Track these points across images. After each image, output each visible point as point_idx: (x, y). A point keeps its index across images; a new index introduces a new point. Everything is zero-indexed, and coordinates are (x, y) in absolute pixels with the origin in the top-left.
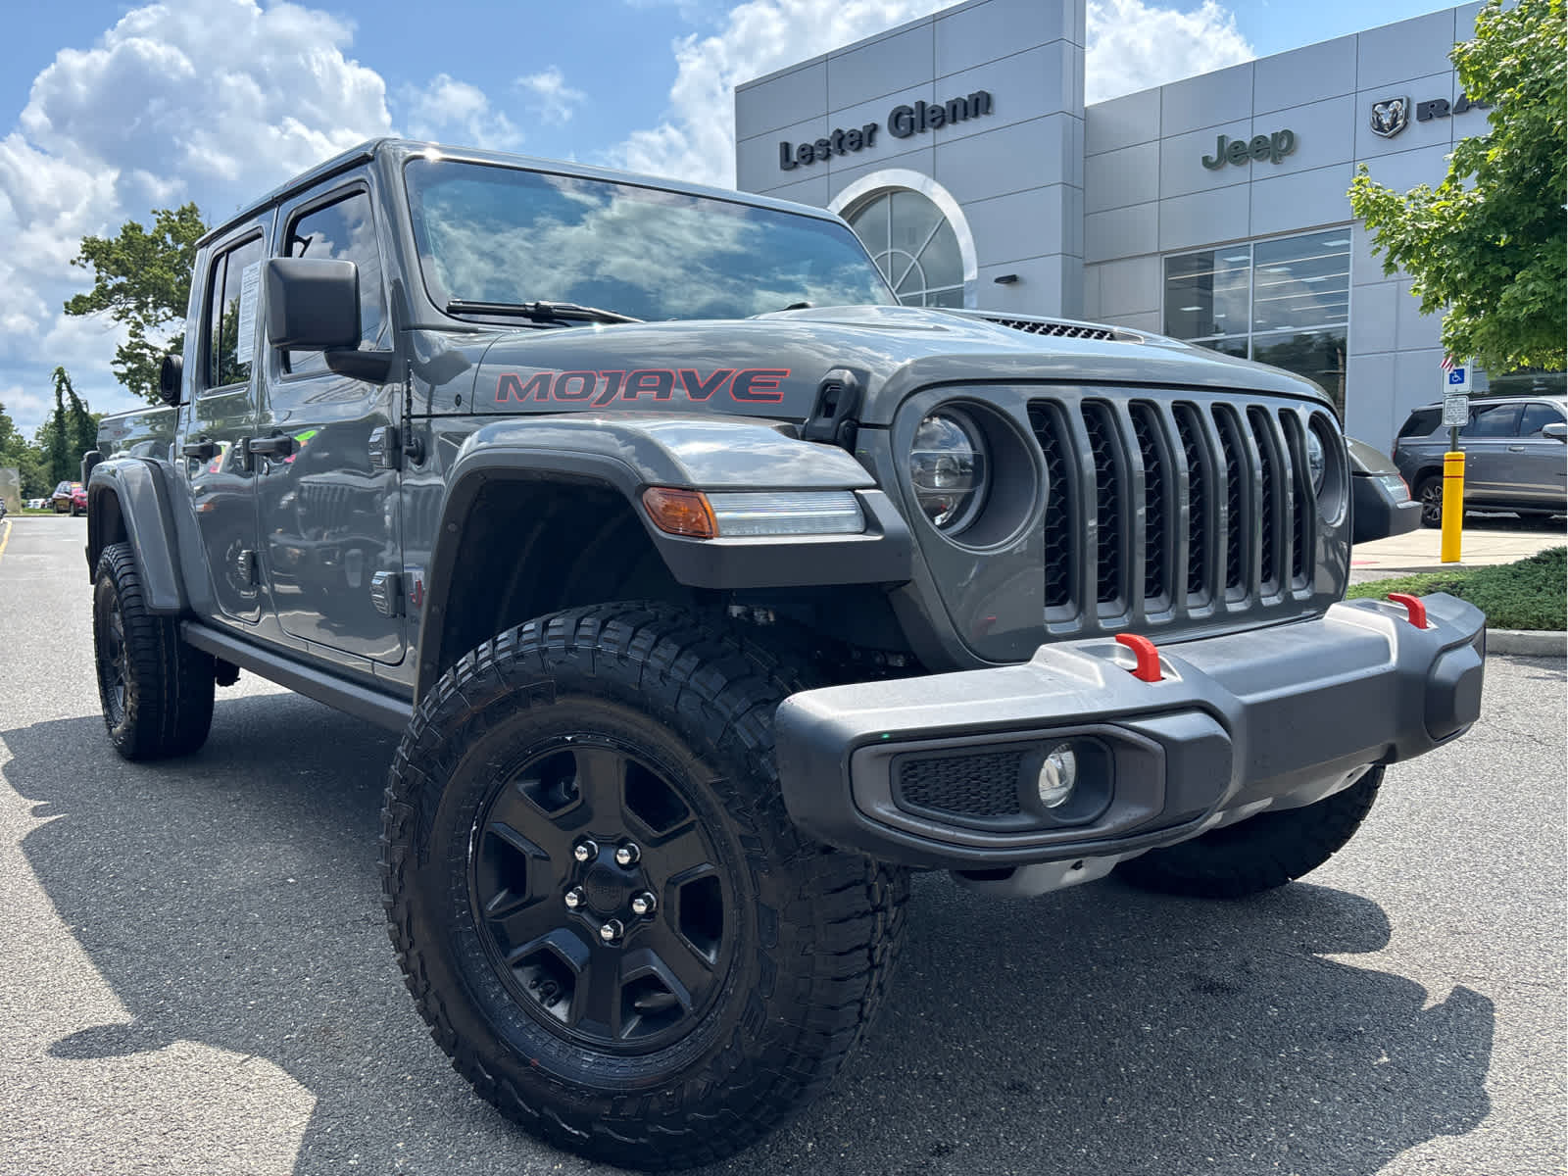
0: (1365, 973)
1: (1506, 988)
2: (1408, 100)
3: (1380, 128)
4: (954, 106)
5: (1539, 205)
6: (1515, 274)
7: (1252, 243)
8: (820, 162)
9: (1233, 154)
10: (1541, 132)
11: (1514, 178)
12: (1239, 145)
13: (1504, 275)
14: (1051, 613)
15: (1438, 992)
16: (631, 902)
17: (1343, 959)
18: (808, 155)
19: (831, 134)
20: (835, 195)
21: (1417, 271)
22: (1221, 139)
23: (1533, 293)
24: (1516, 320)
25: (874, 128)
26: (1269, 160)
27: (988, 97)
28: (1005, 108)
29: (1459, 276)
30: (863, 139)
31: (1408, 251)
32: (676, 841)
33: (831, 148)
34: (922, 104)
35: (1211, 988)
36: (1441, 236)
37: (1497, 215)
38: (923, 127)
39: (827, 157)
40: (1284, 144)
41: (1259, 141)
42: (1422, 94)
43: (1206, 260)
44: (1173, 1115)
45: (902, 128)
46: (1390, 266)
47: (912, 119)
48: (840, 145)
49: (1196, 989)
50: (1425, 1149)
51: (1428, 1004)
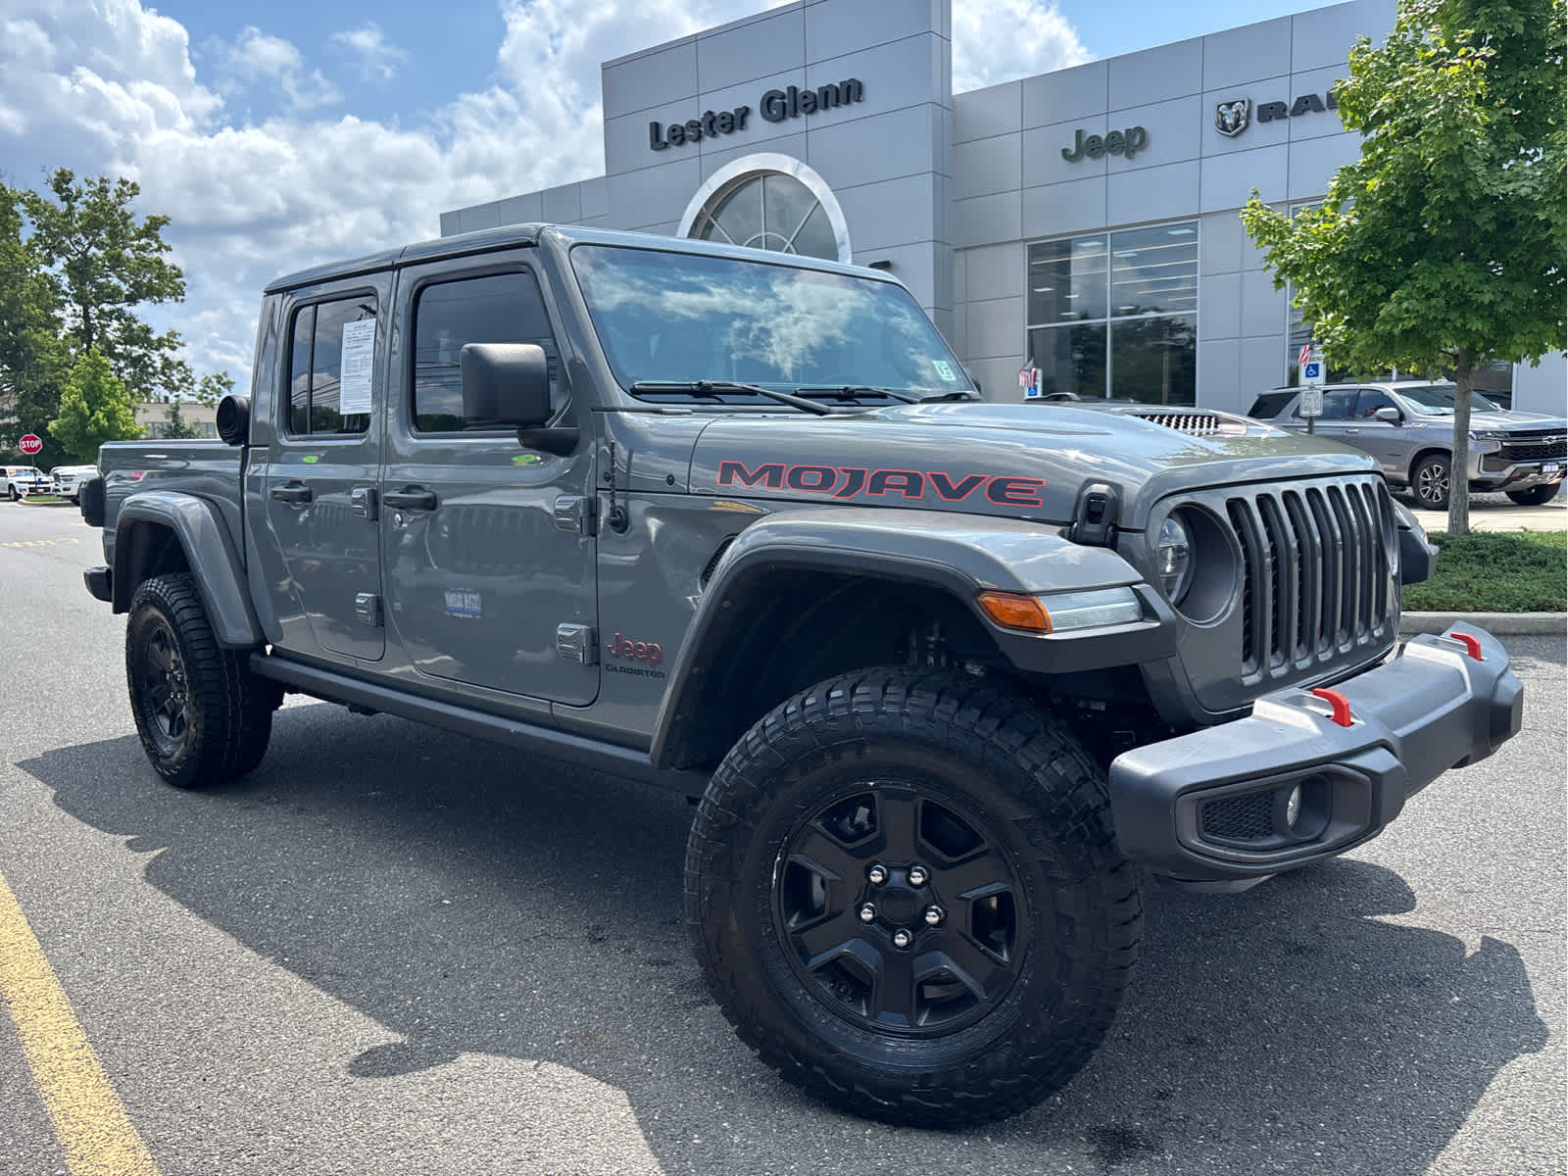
0: (1410, 930)
1: (1520, 936)
2: (1250, 102)
3: (1224, 127)
4: (826, 92)
5: (1409, 231)
6: (1389, 293)
7: (1109, 233)
8: (690, 144)
9: (1090, 147)
10: (1415, 166)
11: (1390, 206)
12: (1095, 139)
13: (1379, 293)
14: (1245, 669)
15: (1472, 944)
16: (924, 915)
17: (1387, 919)
18: (679, 136)
19: (702, 116)
20: (706, 180)
21: (1301, 285)
22: (1079, 133)
23: (1407, 311)
24: (1390, 333)
25: (745, 112)
26: (1124, 154)
27: (860, 86)
28: (875, 98)
29: (1341, 292)
30: (736, 121)
31: (1294, 269)
32: (966, 866)
33: (702, 129)
34: (794, 89)
35: (1299, 950)
36: (1323, 255)
37: (1374, 238)
38: (795, 111)
39: (698, 138)
40: (1137, 140)
41: (1113, 136)
42: (1263, 96)
43: (1065, 248)
44: (1321, 1054)
45: (775, 112)
46: (1279, 282)
47: (784, 104)
48: (711, 127)
49: (1289, 952)
50: (1516, 1065)
51: (1469, 953)
